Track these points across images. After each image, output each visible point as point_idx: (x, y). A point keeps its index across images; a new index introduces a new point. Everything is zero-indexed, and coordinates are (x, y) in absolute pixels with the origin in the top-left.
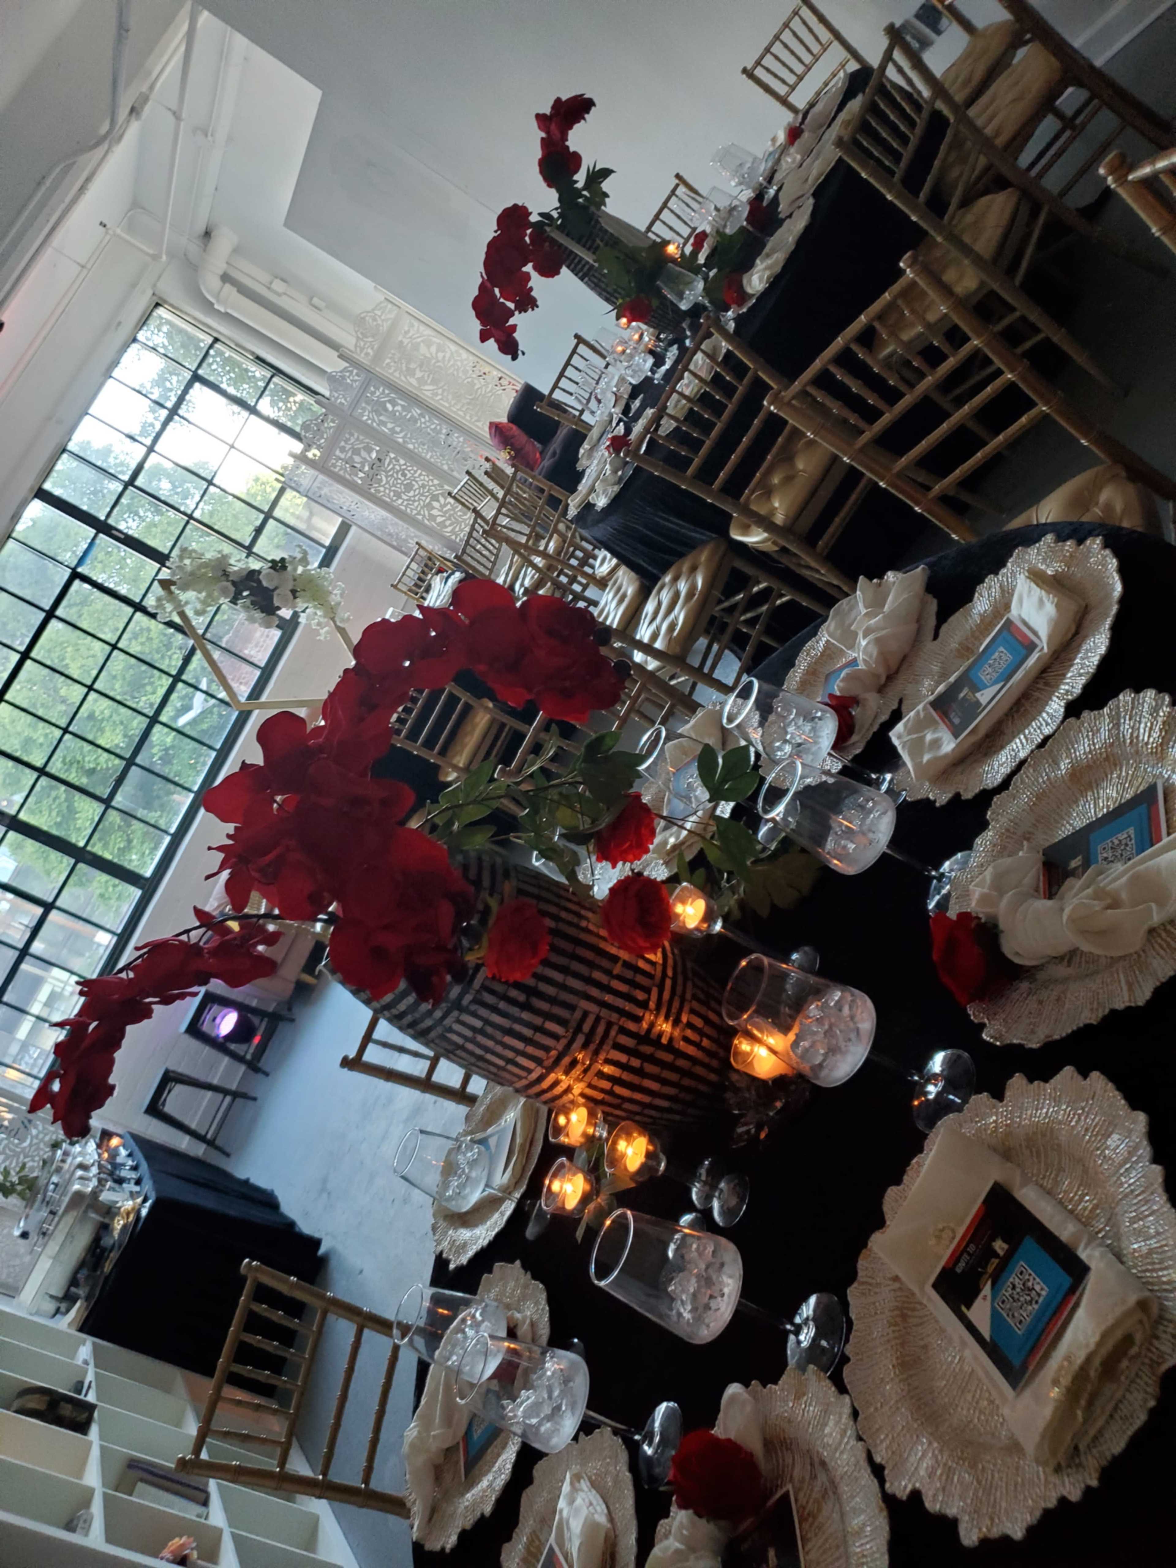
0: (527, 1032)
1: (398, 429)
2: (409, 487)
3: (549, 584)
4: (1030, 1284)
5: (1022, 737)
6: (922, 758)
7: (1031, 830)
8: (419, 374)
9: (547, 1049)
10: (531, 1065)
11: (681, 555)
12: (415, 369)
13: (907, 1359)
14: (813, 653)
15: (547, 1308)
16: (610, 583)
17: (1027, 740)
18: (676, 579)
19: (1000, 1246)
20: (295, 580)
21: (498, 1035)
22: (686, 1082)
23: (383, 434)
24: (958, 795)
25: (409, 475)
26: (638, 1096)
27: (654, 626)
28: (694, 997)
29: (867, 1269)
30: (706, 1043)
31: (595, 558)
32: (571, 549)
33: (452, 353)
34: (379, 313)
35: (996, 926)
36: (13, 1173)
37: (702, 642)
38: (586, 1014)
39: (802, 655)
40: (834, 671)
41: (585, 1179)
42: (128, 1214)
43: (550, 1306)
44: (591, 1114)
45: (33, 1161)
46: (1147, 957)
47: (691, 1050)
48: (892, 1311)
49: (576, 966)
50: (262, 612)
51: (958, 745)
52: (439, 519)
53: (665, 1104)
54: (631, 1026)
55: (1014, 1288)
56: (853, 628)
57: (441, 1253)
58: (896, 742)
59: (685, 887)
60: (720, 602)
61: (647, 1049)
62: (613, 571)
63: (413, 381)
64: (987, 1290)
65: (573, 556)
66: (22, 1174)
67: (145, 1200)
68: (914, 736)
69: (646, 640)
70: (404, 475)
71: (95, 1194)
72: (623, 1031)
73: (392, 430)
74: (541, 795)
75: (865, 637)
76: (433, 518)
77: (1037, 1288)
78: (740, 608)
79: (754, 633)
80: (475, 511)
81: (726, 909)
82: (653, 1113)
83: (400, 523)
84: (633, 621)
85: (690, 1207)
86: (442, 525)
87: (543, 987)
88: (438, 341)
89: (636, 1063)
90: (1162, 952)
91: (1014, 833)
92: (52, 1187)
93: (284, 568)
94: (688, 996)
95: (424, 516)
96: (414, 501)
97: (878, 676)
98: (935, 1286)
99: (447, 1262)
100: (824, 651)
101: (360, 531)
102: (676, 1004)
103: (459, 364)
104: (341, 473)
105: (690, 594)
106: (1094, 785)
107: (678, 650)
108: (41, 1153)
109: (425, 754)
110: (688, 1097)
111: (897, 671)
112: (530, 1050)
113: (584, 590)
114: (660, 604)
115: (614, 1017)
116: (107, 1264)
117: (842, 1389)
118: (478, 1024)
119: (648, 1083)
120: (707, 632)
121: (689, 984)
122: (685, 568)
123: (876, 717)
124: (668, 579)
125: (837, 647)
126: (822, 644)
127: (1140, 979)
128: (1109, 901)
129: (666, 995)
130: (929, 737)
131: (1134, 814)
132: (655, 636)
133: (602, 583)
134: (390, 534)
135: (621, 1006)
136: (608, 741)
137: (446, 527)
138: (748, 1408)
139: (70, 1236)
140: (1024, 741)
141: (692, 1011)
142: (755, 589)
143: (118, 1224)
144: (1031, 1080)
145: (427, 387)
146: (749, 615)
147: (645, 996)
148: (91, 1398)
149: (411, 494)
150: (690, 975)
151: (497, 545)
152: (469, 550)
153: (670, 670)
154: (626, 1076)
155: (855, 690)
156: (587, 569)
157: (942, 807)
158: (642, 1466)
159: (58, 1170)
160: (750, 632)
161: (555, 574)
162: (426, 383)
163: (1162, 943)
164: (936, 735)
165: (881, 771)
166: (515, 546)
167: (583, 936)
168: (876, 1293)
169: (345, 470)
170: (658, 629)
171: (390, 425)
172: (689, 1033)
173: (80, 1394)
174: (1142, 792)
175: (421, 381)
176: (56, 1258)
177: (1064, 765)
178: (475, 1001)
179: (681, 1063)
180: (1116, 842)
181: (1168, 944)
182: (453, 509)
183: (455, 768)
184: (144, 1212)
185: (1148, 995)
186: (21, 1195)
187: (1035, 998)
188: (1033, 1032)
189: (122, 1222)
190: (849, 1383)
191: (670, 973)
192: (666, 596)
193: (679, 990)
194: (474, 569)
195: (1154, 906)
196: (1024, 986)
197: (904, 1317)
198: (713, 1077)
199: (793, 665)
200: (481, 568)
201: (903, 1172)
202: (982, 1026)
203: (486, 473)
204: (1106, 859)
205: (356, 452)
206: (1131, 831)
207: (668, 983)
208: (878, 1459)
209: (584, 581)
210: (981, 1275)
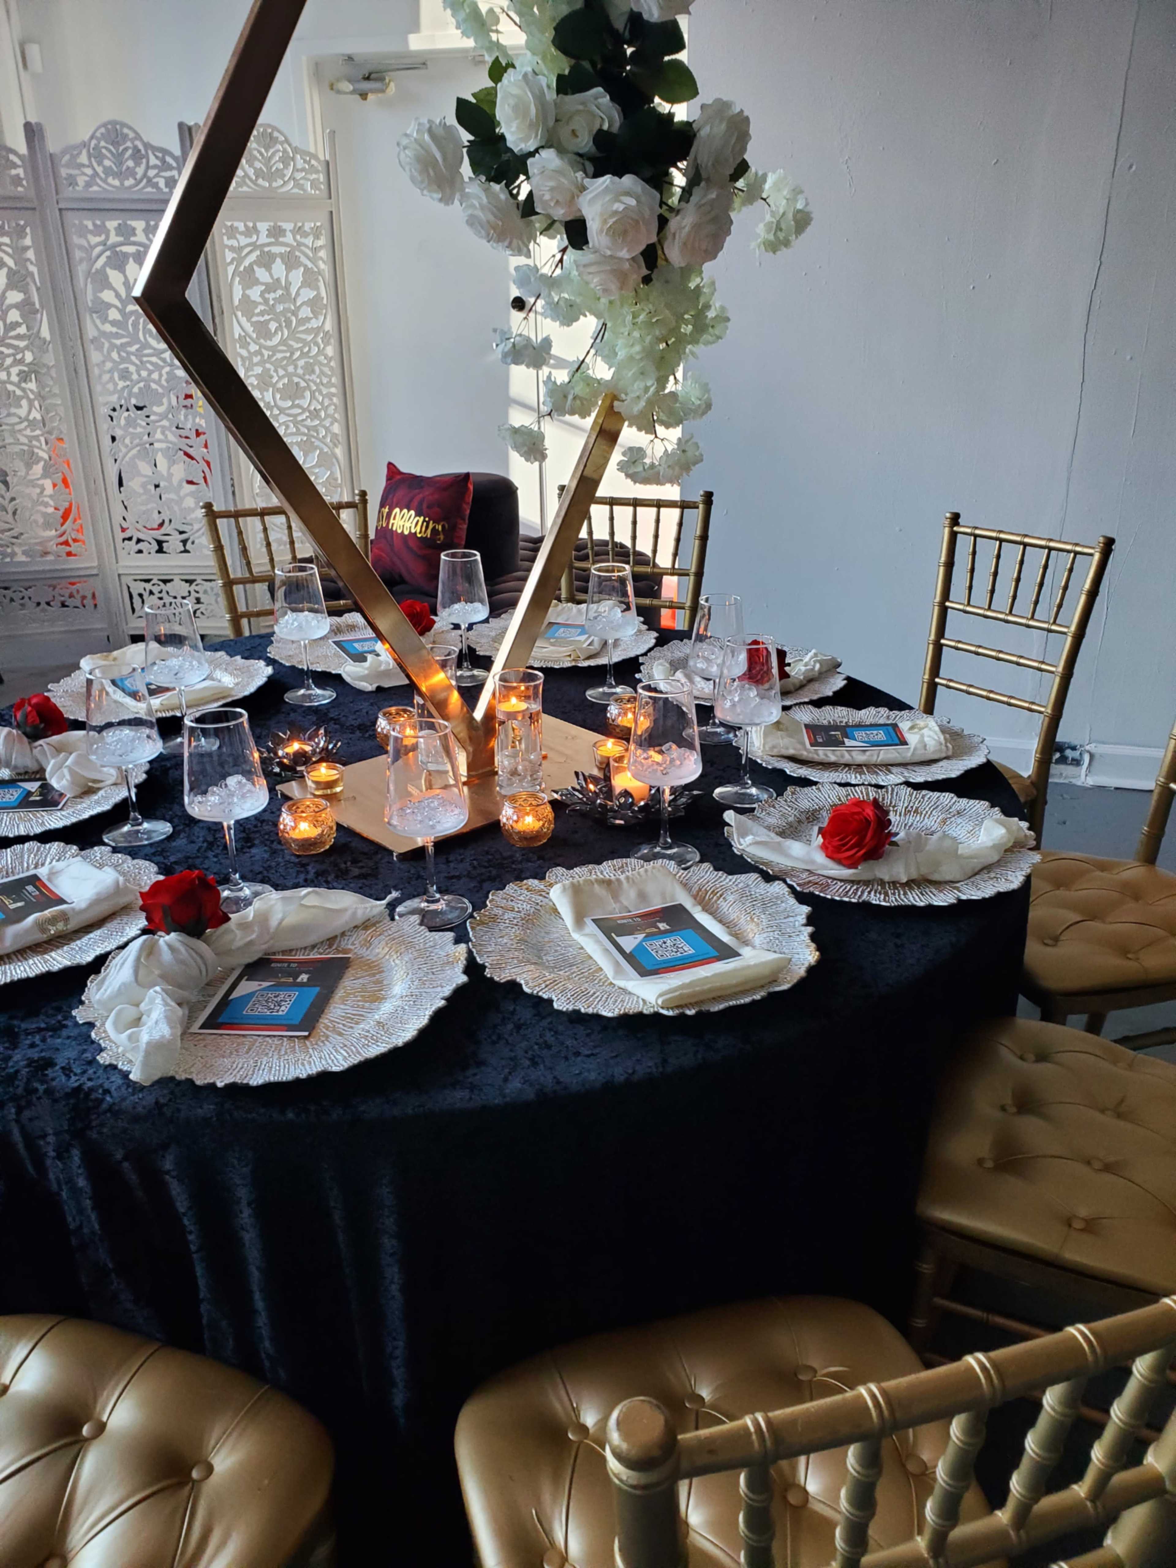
8: (255, 293)
12: (257, 282)
33: (319, 329)
34: (300, 163)
63: (238, 292)
88: (324, 294)
103: (315, 350)
145: (243, 320)
162: (249, 315)
175: (247, 304)
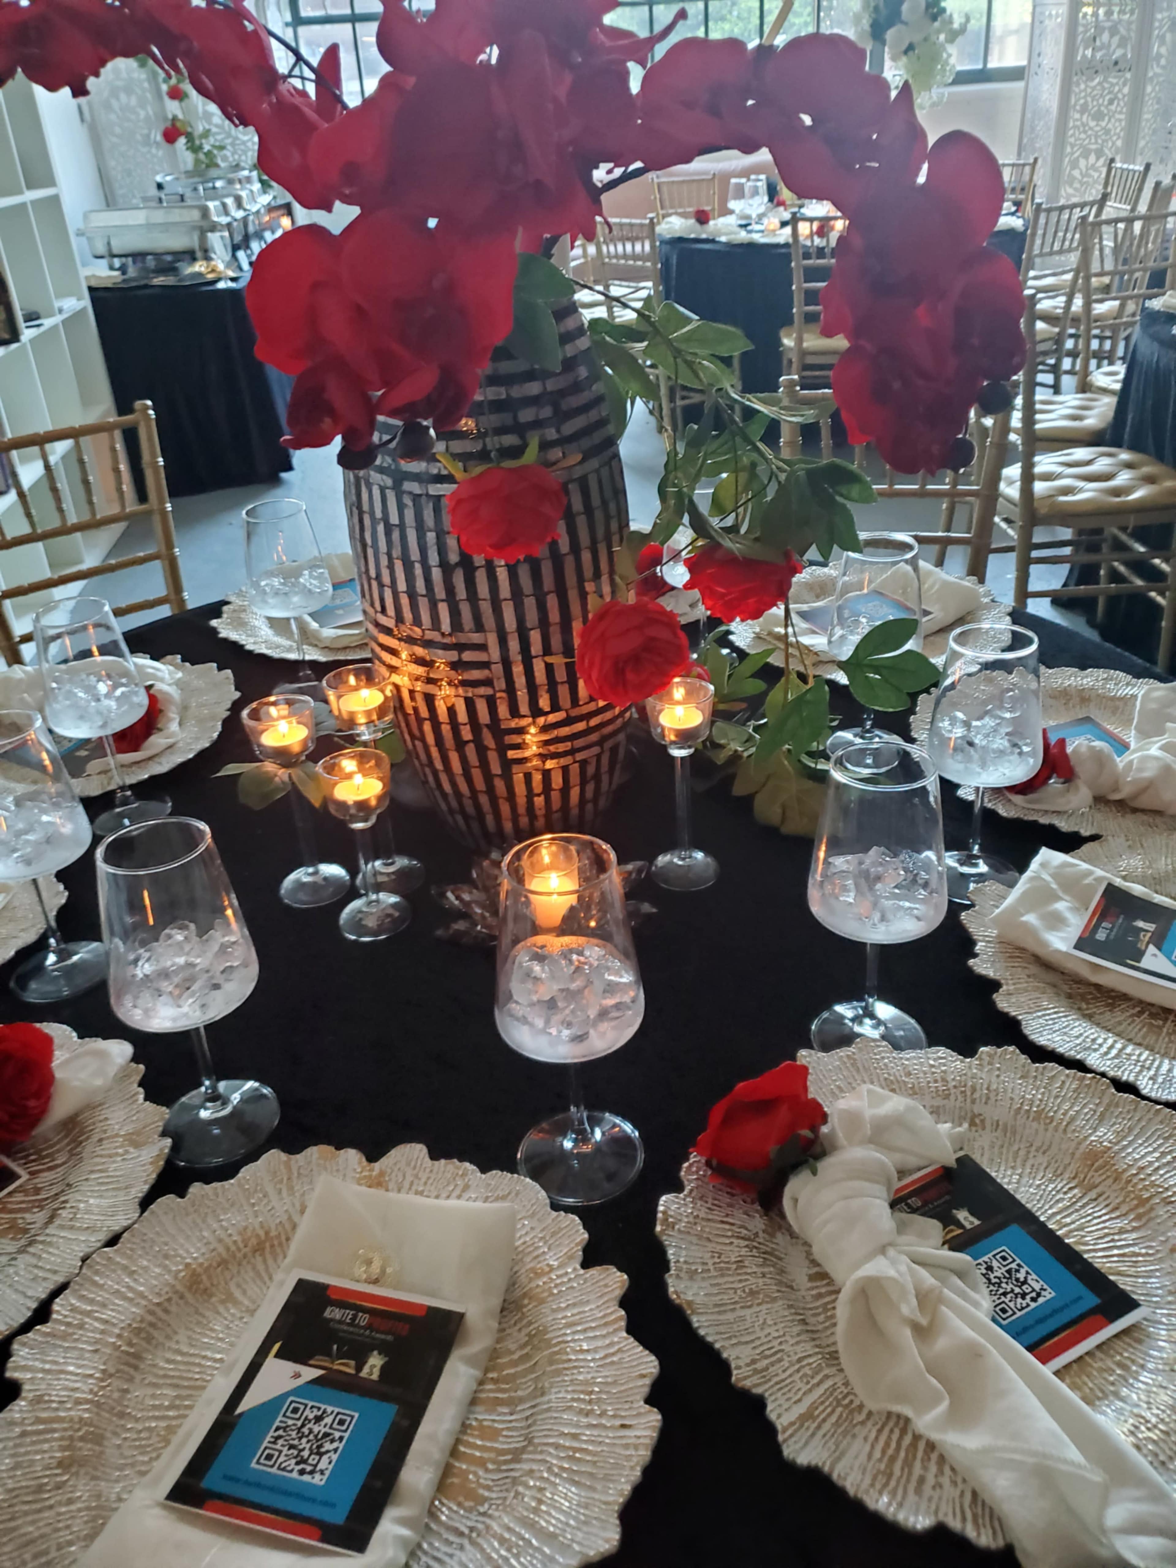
0: (420, 586)
1: (1163, 62)
2: (1098, 116)
3: (1057, 330)
4: (328, 1446)
5: (1119, 1046)
6: (1028, 912)
7: (988, 1124)
9: (417, 622)
10: (391, 611)
11: (1160, 457)
13: (204, 1277)
14: (1110, 685)
15: (191, 756)
16: (1088, 395)
17: (1117, 1056)
18: (1129, 466)
19: (375, 1363)
20: (926, 39)
21: (396, 552)
22: (484, 799)
23: (1149, 48)
24: (994, 985)
25: (1113, 107)
26: (435, 752)
27: (1060, 469)
28: (583, 763)
29: (310, 1163)
30: (539, 801)
31: (1111, 363)
32: (1108, 333)
35: (822, 1154)
36: (212, 140)
37: (1066, 534)
38: (482, 647)
39: (1102, 673)
40: (1097, 725)
41: (305, 741)
42: (213, 271)
43: (196, 756)
44: (381, 711)
45: (233, 154)
46: (863, 1423)
47: (520, 789)
48: (262, 1227)
49: (530, 603)
50: (872, 26)
51: (1066, 954)
52: (1076, 173)
53: (447, 787)
54: (503, 710)
55: (318, 1419)
56: (1169, 725)
57: (227, 603)
58: (1035, 864)
59: (707, 689)
60: (1124, 529)
61: (489, 740)
62: (1105, 391)
64: (310, 1373)
65: (1102, 339)
66: (215, 152)
67: (233, 280)
68: (1054, 886)
69: (1037, 470)
70: (1111, 102)
71: (214, 227)
72: (491, 702)
73: (1159, 56)
74: (738, 439)
75: (1161, 748)
76: (1074, 165)
77: (323, 1464)
78: (1126, 556)
79: (1102, 586)
80: (1105, 197)
81: (722, 742)
82: (431, 779)
83: (1052, 132)
84: (1056, 444)
85: (353, 871)
86: (1071, 181)
87: (481, 577)
89: (466, 734)
90: (877, 1454)
91: (973, 1101)
92: (210, 185)
93: (934, 18)
94: (579, 756)
95: (1073, 154)
96: (1085, 132)
97: (1116, 789)
98: (302, 1286)
99: (218, 614)
100: (1121, 699)
101: (1022, 92)
102: (561, 747)
104: (1081, 29)
105: (1117, 492)
106: (1093, 1194)
107: (1043, 511)
108: (243, 158)
109: (798, 299)
110: (470, 809)
111: (1135, 810)
112: (405, 600)
113: (1067, 372)
114: (1089, 463)
115: (501, 684)
116: (162, 279)
117: (145, 1203)
118: (394, 519)
119: (454, 757)
120: (1080, 532)
121: (596, 750)
122: (1146, 470)
123: (1058, 813)
124: (1125, 456)
125: (1131, 713)
126: (1129, 691)
127: (827, 1426)
128: (924, 1322)
129: (565, 731)
130: (1061, 906)
131: (1077, 1287)
132: (1047, 477)
133: (1084, 387)
134: (1033, 129)
135: (517, 686)
136: (855, 490)
137: (1071, 186)
138: (99, 1082)
139: (166, 227)
140: (1114, 1052)
141: (565, 770)
142: (1157, 561)
143: (199, 267)
144: (624, 1303)
146: (1122, 569)
147: (547, 709)
148: (27, 334)
149: (1092, 124)
150: (608, 745)
151: (1075, 244)
152: (1054, 216)
153: (1016, 513)
154: (446, 729)
155: (1083, 770)
156: (1093, 363)
157: (970, 970)
158: (33, 962)
159: (231, 182)
160: (1102, 580)
161: (1072, 331)
163: (893, 1445)
164: (1068, 915)
165: (988, 853)
166: (1083, 268)
167: (573, 595)
168: (280, 1192)
169: (1086, 32)
170: (1059, 476)
171: (1163, 50)
172: (537, 777)
173: (25, 321)
174: (1113, 1284)
176: (150, 226)
177: (1104, 1135)
178: (416, 498)
179: (500, 785)
180: (1021, 1276)
181: (893, 1460)
182: (1096, 182)
183: (800, 340)
184: (221, 285)
185: (803, 1459)
186: (197, 162)
187: (744, 1252)
188: (692, 1274)
189: (203, 269)
190: (153, 1212)
191: (594, 722)
192: (1102, 465)
193: (579, 743)
194: (1034, 234)
195: (945, 1405)
196: (758, 1223)
197: (259, 1249)
198: (508, 826)
199: (1083, 668)
200: (1038, 242)
201: (448, 1156)
202: (678, 1187)
203: (1158, 184)
204: (990, 1268)
205: (1114, 31)
206: (1049, 1294)
207: (581, 726)
208: (57, 1305)
209: (1078, 368)
210: (328, 1354)
